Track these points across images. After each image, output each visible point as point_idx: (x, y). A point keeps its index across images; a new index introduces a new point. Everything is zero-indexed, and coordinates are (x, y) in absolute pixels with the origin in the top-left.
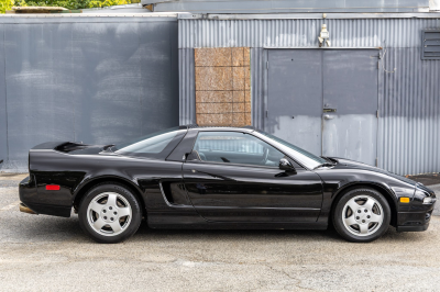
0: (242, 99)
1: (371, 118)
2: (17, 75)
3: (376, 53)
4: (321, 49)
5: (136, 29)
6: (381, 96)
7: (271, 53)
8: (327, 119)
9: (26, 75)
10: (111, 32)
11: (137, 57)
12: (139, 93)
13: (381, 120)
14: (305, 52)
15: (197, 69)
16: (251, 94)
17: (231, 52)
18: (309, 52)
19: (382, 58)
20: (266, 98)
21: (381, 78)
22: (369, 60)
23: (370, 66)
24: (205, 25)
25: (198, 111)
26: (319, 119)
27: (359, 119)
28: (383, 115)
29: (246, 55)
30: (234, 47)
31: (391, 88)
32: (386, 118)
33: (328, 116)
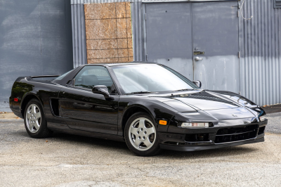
0: (125, 46)
1: (234, 58)
3: (236, 4)
4: (190, 2)
6: (241, 40)
7: (148, 7)
8: (197, 60)
11: (36, 13)
12: (40, 43)
13: (242, 60)
14: (177, 5)
15: (87, 21)
16: (133, 41)
17: (114, 7)
18: (180, 5)
19: (241, 7)
20: (145, 44)
21: (241, 25)
22: (230, 10)
23: (231, 15)
25: (89, 57)
26: (191, 60)
27: (223, 60)
28: (244, 56)
29: (128, 8)
30: (117, 2)
31: (249, 33)
32: (246, 58)
33: (198, 58)
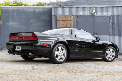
1: (108, 36)
2: (8, 23)
3: (109, 17)
4: (93, 16)
5: (41, 10)
6: (111, 30)
9: (11, 23)
10: (34, 11)
11: (41, 18)
12: (42, 29)
14: (89, 17)
15: (57, 21)
17: (67, 16)
19: (111, 18)
21: (111, 24)
22: (108, 19)
23: (108, 21)
24: (60, 9)
27: (104, 36)
28: (112, 35)
29: (71, 17)
30: (68, 15)
31: (114, 27)
32: (113, 36)
33: (95, 35)
